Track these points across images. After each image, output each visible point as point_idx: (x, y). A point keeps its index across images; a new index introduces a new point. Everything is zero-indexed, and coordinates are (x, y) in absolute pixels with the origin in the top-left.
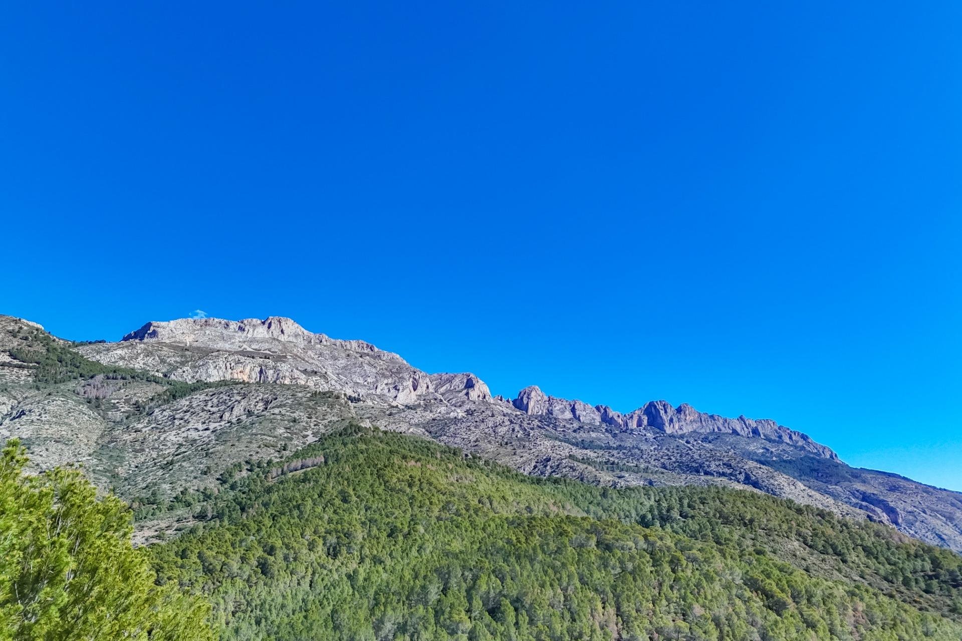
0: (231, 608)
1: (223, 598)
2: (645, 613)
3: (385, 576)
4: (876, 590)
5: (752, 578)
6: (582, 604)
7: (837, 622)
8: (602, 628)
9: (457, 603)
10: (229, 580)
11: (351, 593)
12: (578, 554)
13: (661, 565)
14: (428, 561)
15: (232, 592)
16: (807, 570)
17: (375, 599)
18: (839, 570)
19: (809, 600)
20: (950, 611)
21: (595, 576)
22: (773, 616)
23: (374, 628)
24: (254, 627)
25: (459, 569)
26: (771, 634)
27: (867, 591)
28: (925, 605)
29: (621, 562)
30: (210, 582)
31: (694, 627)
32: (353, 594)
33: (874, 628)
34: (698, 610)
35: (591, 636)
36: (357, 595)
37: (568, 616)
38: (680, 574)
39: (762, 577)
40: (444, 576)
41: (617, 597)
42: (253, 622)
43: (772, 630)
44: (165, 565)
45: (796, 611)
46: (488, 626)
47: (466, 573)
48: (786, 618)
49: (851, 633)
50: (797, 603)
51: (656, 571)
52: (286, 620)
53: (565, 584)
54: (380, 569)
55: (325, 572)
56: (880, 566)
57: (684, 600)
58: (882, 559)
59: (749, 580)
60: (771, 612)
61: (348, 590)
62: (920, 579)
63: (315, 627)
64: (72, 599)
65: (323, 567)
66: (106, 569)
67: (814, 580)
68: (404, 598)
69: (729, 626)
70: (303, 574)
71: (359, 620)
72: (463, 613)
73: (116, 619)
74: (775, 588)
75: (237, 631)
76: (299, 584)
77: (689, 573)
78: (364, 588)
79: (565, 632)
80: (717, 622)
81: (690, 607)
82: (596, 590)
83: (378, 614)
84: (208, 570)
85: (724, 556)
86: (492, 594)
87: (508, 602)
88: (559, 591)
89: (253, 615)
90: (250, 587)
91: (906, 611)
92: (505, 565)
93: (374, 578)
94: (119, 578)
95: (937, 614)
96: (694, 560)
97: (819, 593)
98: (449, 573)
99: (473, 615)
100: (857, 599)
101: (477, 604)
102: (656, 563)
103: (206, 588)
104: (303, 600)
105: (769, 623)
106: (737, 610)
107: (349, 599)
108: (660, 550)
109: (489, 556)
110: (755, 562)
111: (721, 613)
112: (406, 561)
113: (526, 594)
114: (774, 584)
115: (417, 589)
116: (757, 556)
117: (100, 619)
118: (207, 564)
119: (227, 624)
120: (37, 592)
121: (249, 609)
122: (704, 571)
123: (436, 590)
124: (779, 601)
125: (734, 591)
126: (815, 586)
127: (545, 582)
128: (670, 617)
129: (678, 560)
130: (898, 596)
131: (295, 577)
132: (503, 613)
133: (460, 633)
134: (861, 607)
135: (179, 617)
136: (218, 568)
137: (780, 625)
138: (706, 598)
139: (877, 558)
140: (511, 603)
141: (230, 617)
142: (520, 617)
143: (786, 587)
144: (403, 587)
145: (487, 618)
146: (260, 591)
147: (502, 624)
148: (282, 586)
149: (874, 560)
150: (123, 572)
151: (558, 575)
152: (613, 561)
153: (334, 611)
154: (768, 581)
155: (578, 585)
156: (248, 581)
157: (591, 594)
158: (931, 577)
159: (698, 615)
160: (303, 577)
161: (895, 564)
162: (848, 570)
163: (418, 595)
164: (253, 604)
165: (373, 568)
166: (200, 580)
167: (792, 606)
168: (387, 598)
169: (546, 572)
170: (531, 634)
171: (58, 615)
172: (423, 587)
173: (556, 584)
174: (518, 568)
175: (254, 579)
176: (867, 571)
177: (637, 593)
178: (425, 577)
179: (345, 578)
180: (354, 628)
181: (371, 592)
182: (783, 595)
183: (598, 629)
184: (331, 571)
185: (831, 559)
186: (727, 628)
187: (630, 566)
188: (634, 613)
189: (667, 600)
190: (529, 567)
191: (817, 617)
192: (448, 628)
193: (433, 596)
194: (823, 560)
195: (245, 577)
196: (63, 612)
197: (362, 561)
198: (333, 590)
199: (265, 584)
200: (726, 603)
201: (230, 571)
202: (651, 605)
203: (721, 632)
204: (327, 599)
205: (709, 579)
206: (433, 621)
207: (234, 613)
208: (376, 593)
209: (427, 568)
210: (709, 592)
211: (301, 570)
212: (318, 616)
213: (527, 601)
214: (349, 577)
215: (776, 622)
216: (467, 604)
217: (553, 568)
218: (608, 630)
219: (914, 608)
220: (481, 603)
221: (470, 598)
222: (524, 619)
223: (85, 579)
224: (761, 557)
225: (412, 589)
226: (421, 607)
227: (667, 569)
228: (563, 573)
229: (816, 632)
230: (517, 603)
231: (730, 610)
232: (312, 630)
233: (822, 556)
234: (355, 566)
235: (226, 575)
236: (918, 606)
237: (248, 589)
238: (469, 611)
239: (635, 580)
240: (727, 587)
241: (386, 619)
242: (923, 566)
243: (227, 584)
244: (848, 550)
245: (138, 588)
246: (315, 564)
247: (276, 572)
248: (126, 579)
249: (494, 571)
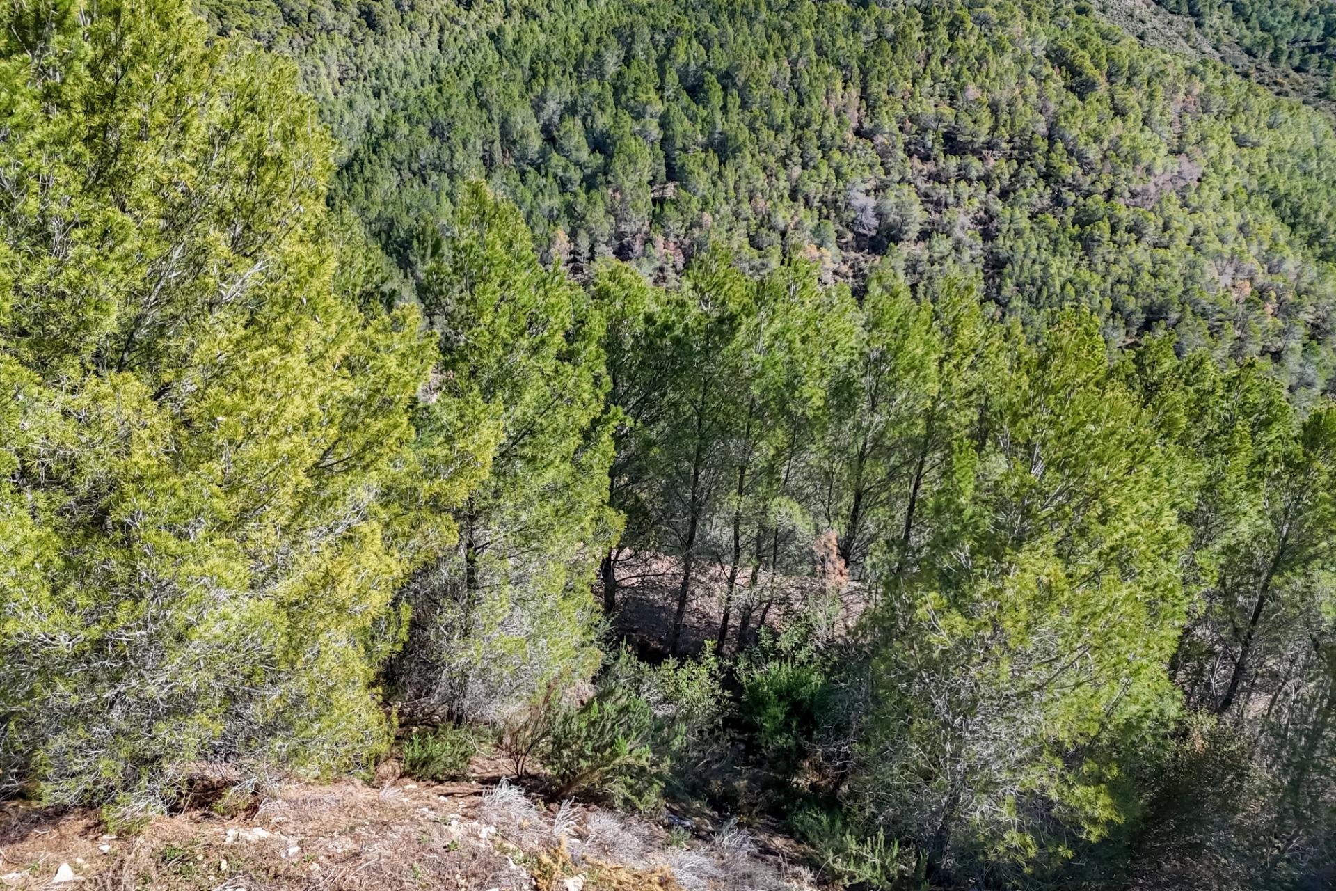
0: (336, 74)
1: (322, 59)
2: (899, 95)
3: (542, 38)
4: (1228, 68)
5: (1060, 47)
6: (815, 83)
7: (1157, 110)
8: (838, 115)
9: (643, 77)
10: (324, 35)
11: (497, 59)
12: (819, 12)
13: (936, 28)
14: (602, 18)
15: (332, 52)
16: (1141, 37)
17: (531, 69)
18: (1187, 39)
19: (1129, 80)
20: (1318, 96)
21: (838, 44)
22: (1073, 100)
23: (533, 107)
24: (373, 101)
25: (646, 30)
26: (1063, 123)
27: (1215, 68)
28: (1287, 87)
29: (879, 24)
30: (298, 36)
31: (962, 114)
32: (501, 62)
33: (1205, 117)
34: (973, 92)
35: (822, 124)
36: (506, 63)
37: (794, 97)
38: (960, 42)
39: (1074, 46)
40: (626, 39)
41: (864, 72)
42: (370, 93)
43: (1066, 118)
44: (228, 9)
45: (1106, 95)
46: (686, 109)
47: (657, 37)
48: (1090, 103)
49: (1171, 124)
50: (1112, 83)
51: (927, 38)
52: (414, 93)
53: (794, 55)
54: (536, 27)
55: (457, 29)
56: (1248, 33)
57: (957, 79)
58: (1254, 22)
59: (1055, 51)
60: (1071, 94)
61: (493, 56)
62: (1298, 53)
63: (454, 104)
64: (100, 51)
65: (453, 20)
66: (132, 11)
67: (1146, 52)
68: (571, 69)
69: (1010, 114)
70: (427, 30)
71: (511, 97)
72: (653, 91)
73: (169, 81)
74: (1087, 63)
75: (351, 104)
76: (423, 44)
77: (972, 40)
78: (515, 53)
79: (788, 119)
80: (994, 108)
81: (963, 88)
82: (838, 64)
83: (538, 89)
84: (292, 20)
85: (1029, 17)
86: (692, 67)
87: (714, 77)
88: (786, 64)
89: (368, 84)
90: (356, 45)
91: (1257, 96)
92: (712, 26)
93: (527, 39)
94: (155, 25)
95: (1296, 100)
96: (983, 22)
97: (1148, 69)
98: (632, 35)
99: (666, 94)
100: (1196, 79)
101: (672, 79)
102: (929, 25)
103: (294, 44)
104: (433, 68)
105: (1063, 110)
106: (1027, 93)
107: (495, 68)
108: (939, 7)
109: (690, 12)
110: (1070, 25)
111: (1002, 95)
112: (571, 16)
113: (739, 68)
114: (1088, 56)
115: (589, 57)
116: (1076, 16)
117: (147, 81)
118: (287, 10)
119: (336, 94)
120: (46, 40)
121: (361, 76)
122: (995, 38)
123: (615, 59)
124: (1087, 80)
125: (1029, 68)
126: (1145, 60)
127: (766, 51)
128: (932, 101)
129: (962, 22)
130: (1254, 75)
131: (416, 35)
132: (706, 92)
133: (648, 117)
134: (1199, 88)
135: (256, 82)
136: (305, 15)
137: (1079, 112)
138: (987, 76)
139: (1247, 21)
140: (719, 80)
141: (337, 86)
142: (729, 98)
143: (1104, 62)
144: (569, 53)
145: (685, 99)
146: (371, 52)
147: (705, 107)
148: (399, 46)
149: (1242, 24)
150: (158, 17)
151: (787, 42)
152: (868, 23)
153: (477, 84)
154: (1081, 52)
155: (814, 56)
156: (351, 36)
157: (829, 69)
158: (1312, 50)
159: (971, 98)
160: (428, 35)
161: (1269, 31)
162: (1200, 37)
163: (590, 65)
164: (366, 70)
165: (525, 25)
166: (284, 32)
167: (1102, 89)
168: (546, 68)
169: (769, 38)
170: (742, 120)
171: (88, 73)
172: (597, 55)
173: (782, 55)
174: (730, 30)
175: (359, 35)
176: (1227, 39)
177: (894, 68)
178: (599, 40)
179: (487, 39)
180: (506, 107)
181: (526, 60)
182: (1096, 73)
183: (833, 115)
184: (465, 27)
185: (1181, 22)
186: (1005, 116)
187: (890, 30)
188: (884, 96)
189: (934, 78)
190: (746, 29)
191: (1133, 102)
192: (631, 110)
193: (612, 65)
194: (1170, 23)
195: (346, 31)
196: (94, 69)
197: (508, 14)
198: (471, 55)
199: (376, 43)
200: (1013, 83)
201: (322, 21)
202: (909, 86)
203: (997, 121)
204: (466, 66)
205: (999, 48)
206: (611, 100)
207: (341, 81)
208: (532, 61)
209: (601, 27)
210: (993, 67)
211: (423, 23)
212: (458, 90)
213: (741, 77)
214: (492, 36)
215: (1074, 108)
216: (658, 80)
217: (781, 31)
218: (845, 117)
219: (1269, 92)
220: (677, 78)
221: (661, 72)
222: (734, 101)
223: (106, 23)
224: (1083, 17)
225: (582, 55)
226: (595, 81)
227: (943, 34)
228: (794, 38)
229: (1124, 121)
230: (726, 79)
231: (1017, 91)
232: (450, 107)
233: (1170, 17)
234: (499, 21)
235: (319, 27)
236: (1277, 89)
237: (353, 49)
238: (660, 89)
239: (894, 49)
240: (1021, 61)
241: (548, 96)
242: (1310, 33)
243: (322, 39)
244: (1211, 7)
245: (185, 39)
246: (441, 17)
247: (388, 26)
248: (166, 26)
249: (696, 34)
